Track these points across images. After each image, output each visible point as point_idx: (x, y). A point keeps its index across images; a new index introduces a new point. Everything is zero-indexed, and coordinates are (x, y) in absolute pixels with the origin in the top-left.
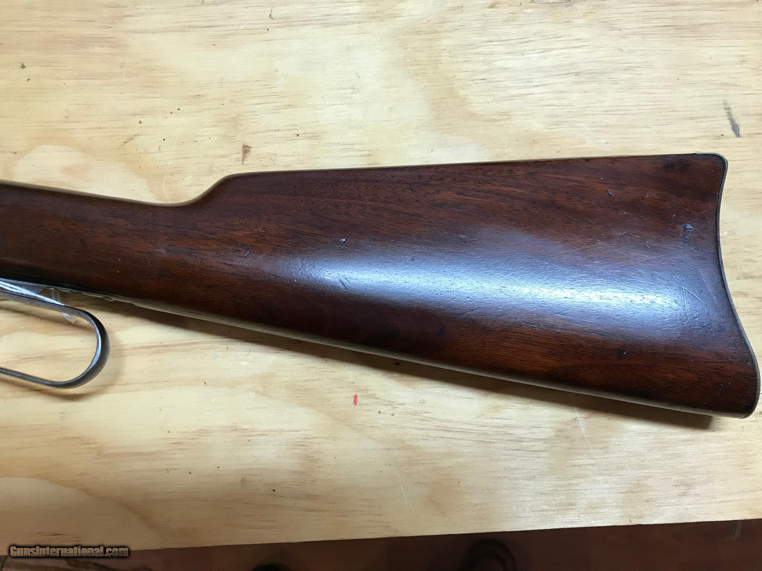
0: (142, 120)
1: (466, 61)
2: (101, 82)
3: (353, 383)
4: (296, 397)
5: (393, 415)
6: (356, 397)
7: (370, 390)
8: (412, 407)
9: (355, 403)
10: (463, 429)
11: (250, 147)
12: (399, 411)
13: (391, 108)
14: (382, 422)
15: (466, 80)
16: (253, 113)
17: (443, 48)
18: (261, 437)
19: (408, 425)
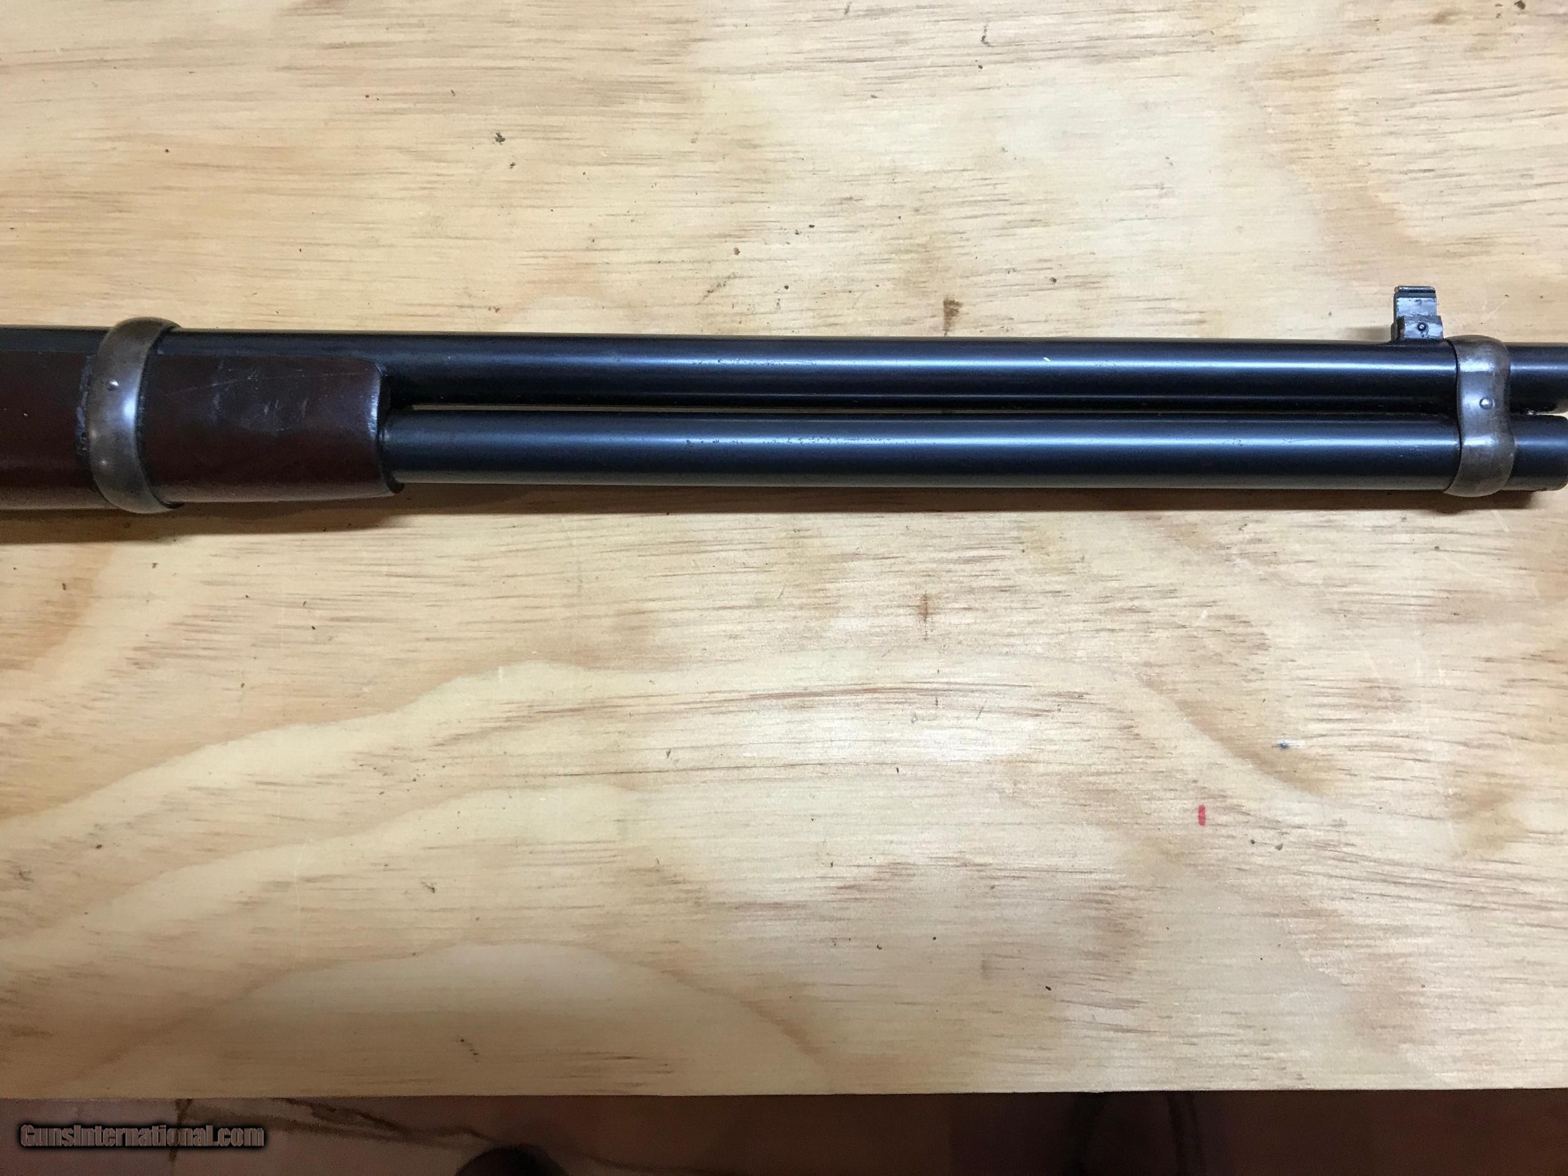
0: (740, 246)
1: (1391, 133)
2: (654, 170)
3: (1195, 781)
4: (1081, 805)
5: (1279, 848)
6: (1202, 810)
7: (1231, 797)
8: (1318, 833)
9: (1202, 820)
10: (1425, 879)
11: (958, 304)
12: (1292, 839)
13: (1240, 227)
14: (1259, 860)
15: (1392, 172)
16: (960, 235)
17: (1341, 106)
18: (1016, 883)
19: (1311, 868)
